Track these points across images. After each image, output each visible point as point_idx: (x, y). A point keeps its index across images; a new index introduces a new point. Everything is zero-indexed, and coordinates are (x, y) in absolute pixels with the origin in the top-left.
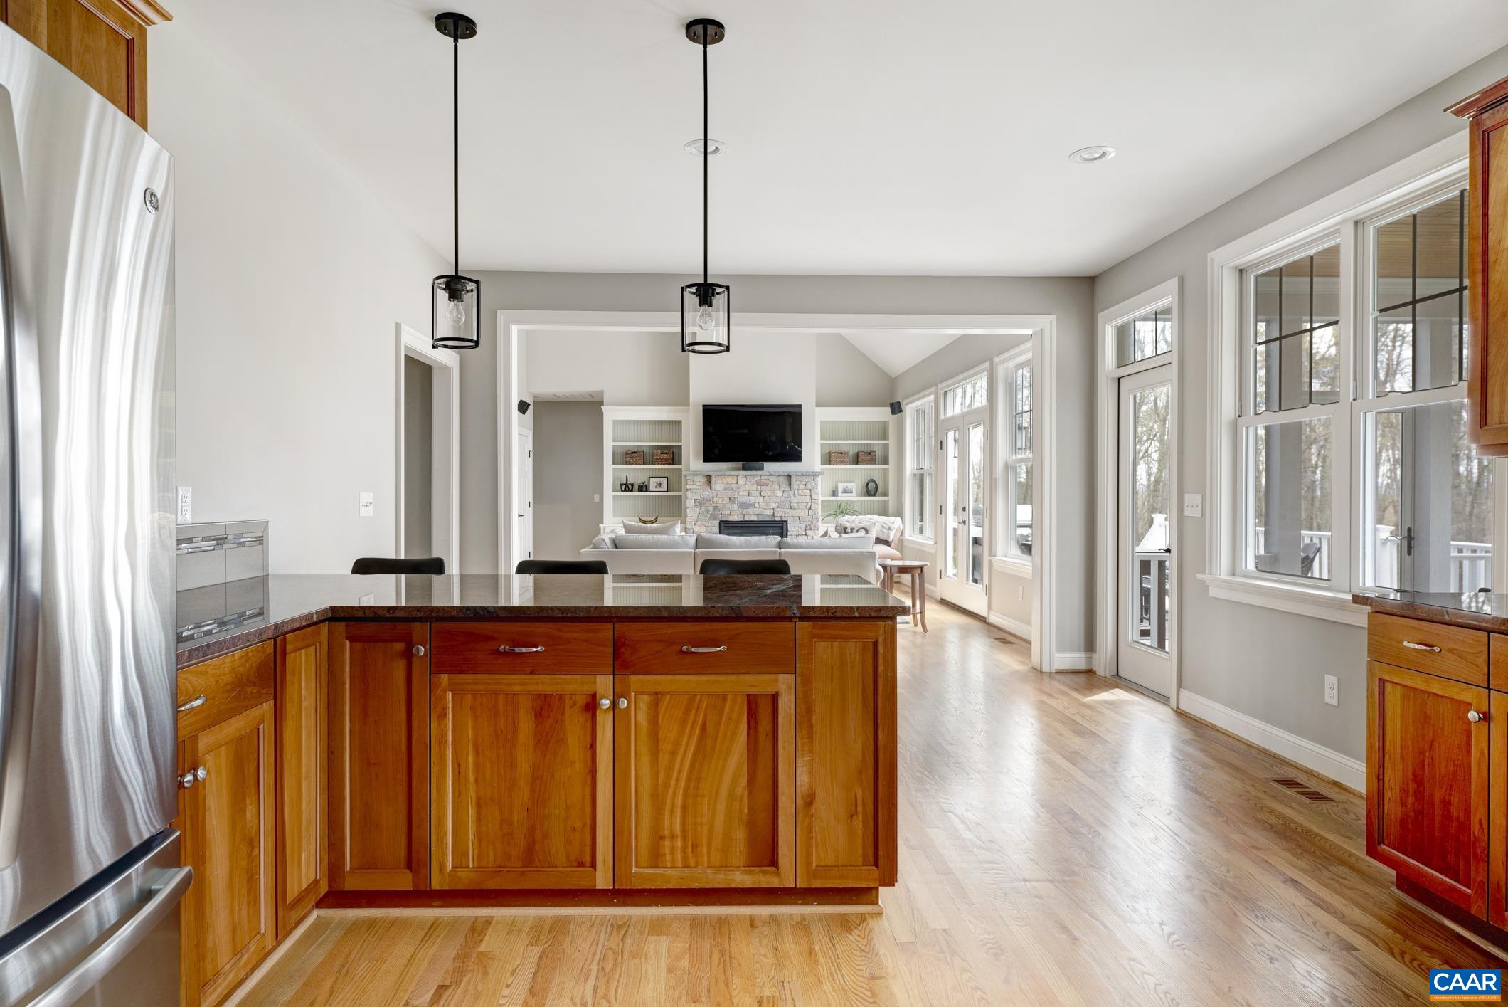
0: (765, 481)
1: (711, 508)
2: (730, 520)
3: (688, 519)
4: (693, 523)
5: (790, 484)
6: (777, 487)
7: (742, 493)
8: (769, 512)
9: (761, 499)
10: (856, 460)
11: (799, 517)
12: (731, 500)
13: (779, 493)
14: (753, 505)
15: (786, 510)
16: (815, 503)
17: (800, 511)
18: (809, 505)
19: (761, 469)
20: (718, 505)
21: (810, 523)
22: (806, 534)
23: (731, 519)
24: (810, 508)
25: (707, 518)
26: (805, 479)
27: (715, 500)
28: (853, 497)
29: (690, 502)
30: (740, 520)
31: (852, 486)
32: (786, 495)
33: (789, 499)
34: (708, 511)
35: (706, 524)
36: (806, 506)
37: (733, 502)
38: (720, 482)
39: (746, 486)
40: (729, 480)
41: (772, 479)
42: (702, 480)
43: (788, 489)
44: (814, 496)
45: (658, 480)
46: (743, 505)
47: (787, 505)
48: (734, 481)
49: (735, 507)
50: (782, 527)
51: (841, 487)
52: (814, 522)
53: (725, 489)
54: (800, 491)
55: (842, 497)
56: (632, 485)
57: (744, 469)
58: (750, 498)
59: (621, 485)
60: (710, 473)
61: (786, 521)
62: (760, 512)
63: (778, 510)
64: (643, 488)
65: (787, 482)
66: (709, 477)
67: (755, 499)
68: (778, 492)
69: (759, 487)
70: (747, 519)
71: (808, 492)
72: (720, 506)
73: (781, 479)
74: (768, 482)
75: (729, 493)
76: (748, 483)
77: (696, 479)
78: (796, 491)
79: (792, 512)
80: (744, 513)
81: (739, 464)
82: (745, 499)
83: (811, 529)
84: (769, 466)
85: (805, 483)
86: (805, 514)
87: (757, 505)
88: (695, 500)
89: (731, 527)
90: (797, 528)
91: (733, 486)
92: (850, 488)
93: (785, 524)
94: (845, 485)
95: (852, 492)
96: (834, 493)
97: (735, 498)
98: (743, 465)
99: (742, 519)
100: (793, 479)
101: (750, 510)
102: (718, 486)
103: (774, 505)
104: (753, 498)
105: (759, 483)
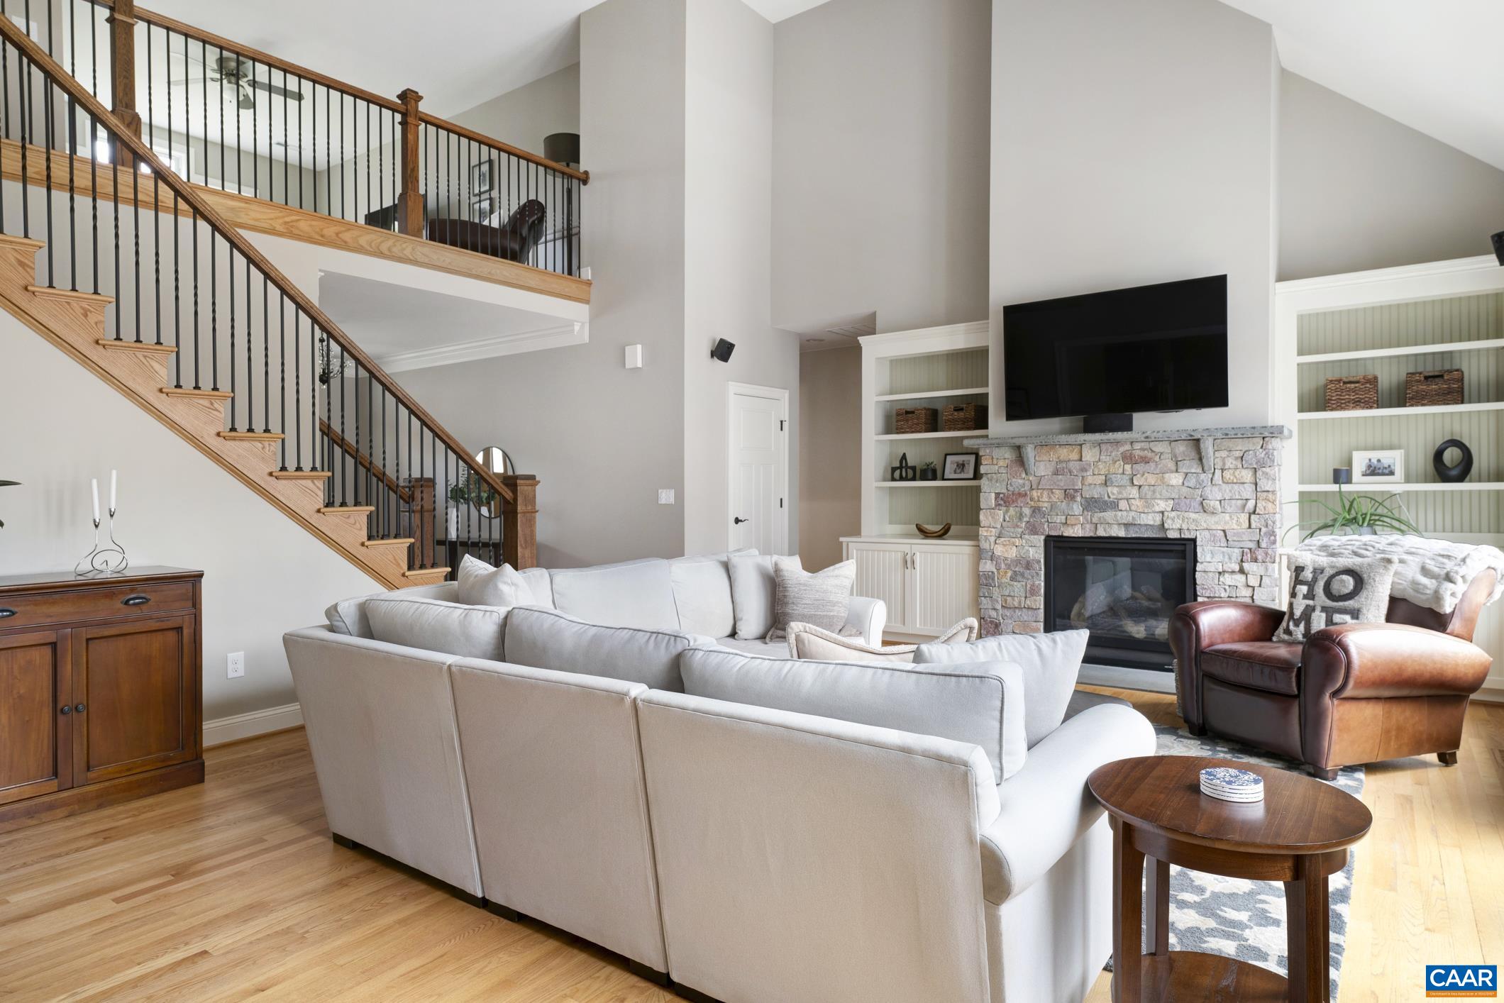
0: (1142, 453)
1: (1027, 511)
2: (1065, 534)
3: (983, 532)
4: (992, 539)
5: (1201, 459)
6: (1171, 465)
7: (1090, 480)
8: (1152, 519)
9: (1134, 492)
10: (1405, 394)
11: (1224, 531)
12: (1069, 495)
13: (1176, 479)
14: (1114, 505)
15: (1193, 516)
16: (1267, 499)
17: (1227, 517)
18: (1251, 504)
19: (1128, 427)
20: (1041, 504)
21: (1253, 545)
22: (1242, 571)
23: (1069, 532)
24: (1254, 512)
25: (1020, 530)
26: (1241, 446)
27: (1035, 494)
28: (1395, 485)
29: (988, 498)
30: (1086, 535)
31: (1393, 458)
32: (1192, 482)
33: (1199, 492)
34: (1021, 516)
35: (1017, 542)
36: (1244, 506)
37: (1073, 498)
38: (1045, 458)
39: (1101, 465)
40: (1064, 453)
41: (1159, 448)
42: (1008, 455)
43: (1196, 468)
44: (1264, 484)
45: (960, 458)
46: (1093, 504)
47: (1196, 504)
48: (1075, 456)
49: (1077, 509)
50: (1184, 552)
51: (1360, 461)
52: (1263, 545)
53: (1056, 473)
54: (1227, 475)
55: (1360, 484)
56: (914, 468)
57: (1088, 429)
58: (1109, 489)
59: (894, 470)
60: (1018, 442)
61: (1194, 541)
62: (1130, 520)
63: (1174, 514)
64: (929, 473)
65: (1193, 454)
66: (1018, 449)
67: (1120, 493)
68: (1173, 475)
69: (1128, 467)
70: (1101, 532)
71: (1247, 476)
72: (1045, 506)
73: (1181, 448)
74: (1149, 454)
75: (1063, 481)
76: (1103, 457)
77: (997, 453)
78: (1218, 473)
79: (1205, 520)
80: (1095, 520)
81: (1078, 420)
82: (1096, 493)
83: (1256, 560)
84: (1145, 421)
85: (1239, 454)
86: (1239, 523)
87: (1123, 504)
88: (997, 495)
89: (1071, 548)
90: (1219, 557)
91: (1071, 464)
92: (1386, 462)
93: (1189, 547)
94: (1374, 455)
95: (1392, 473)
96: (1341, 476)
97: (1076, 491)
98: (1086, 422)
99: (1092, 534)
100: (1208, 446)
101: (1109, 515)
102: (1041, 466)
103: (1162, 505)
104: (1115, 490)
105: (1128, 458)
